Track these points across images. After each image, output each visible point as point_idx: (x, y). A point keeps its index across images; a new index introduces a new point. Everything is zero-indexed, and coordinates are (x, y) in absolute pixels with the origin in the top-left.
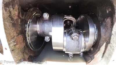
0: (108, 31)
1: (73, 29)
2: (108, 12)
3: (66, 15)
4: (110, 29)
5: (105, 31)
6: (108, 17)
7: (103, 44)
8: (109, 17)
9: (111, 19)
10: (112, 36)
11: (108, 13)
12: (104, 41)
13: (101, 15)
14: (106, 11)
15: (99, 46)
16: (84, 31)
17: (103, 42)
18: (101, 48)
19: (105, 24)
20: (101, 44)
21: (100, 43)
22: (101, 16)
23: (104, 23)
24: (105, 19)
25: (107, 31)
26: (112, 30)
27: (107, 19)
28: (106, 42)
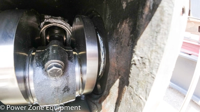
0: (123, 53)
1: (54, 48)
2: (124, 5)
3: (48, 15)
4: (129, 48)
5: (118, 53)
6: (124, 19)
7: (114, 82)
8: (126, 18)
9: (131, 24)
10: (133, 68)
11: (124, 8)
12: (116, 74)
13: (109, 15)
14: (121, 5)
15: (107, 85)
16: (80, 53)
17: (114, 78)
18: (111, 89)
19: (116, 37)
20: (111, 82)
21: (108, 79)
22: (109, 18)
23: (115, 34)
24: (117, 26)
25: (121, 52)
26: (132, 52)
27: (122, 24)
28: (120, 79)
